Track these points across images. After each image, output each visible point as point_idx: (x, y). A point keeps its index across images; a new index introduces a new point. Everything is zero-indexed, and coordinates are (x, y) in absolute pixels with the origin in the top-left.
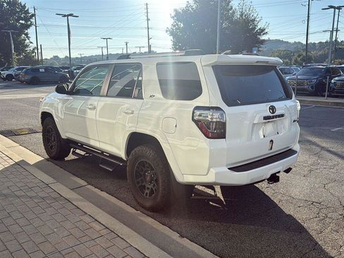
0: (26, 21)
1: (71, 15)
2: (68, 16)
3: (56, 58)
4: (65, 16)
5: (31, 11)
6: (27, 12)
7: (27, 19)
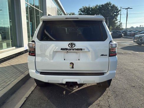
0: (117, 13)
1: (129, 8)
2: (127, 9)
3: (132, 27)
4: (126, 9)
5: (119, 9)
6: (118, 9)
7: (117, 12)
